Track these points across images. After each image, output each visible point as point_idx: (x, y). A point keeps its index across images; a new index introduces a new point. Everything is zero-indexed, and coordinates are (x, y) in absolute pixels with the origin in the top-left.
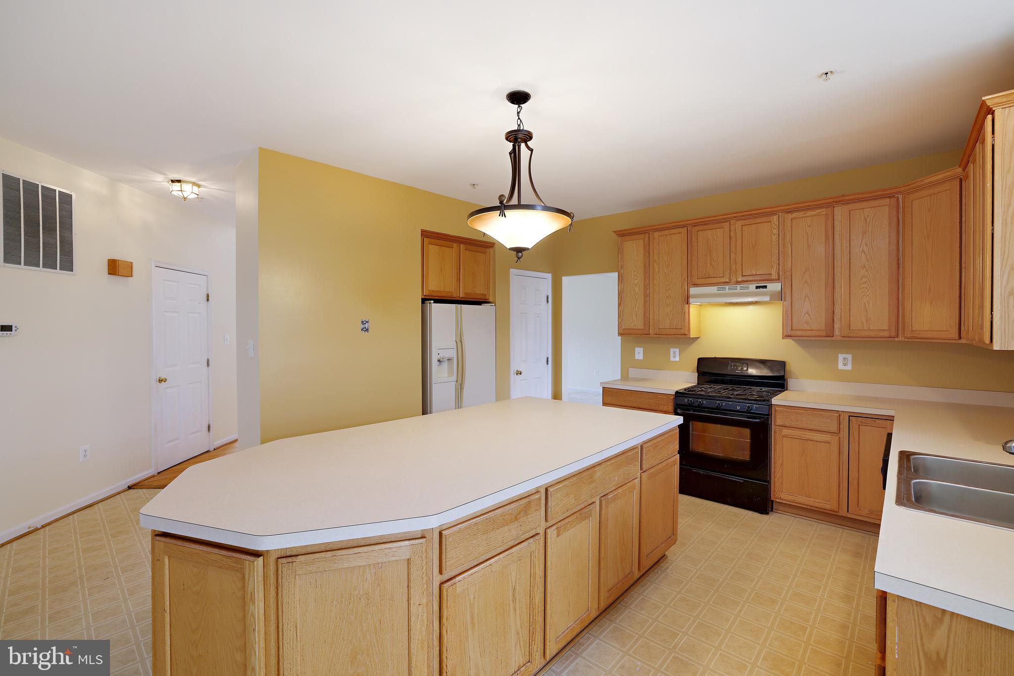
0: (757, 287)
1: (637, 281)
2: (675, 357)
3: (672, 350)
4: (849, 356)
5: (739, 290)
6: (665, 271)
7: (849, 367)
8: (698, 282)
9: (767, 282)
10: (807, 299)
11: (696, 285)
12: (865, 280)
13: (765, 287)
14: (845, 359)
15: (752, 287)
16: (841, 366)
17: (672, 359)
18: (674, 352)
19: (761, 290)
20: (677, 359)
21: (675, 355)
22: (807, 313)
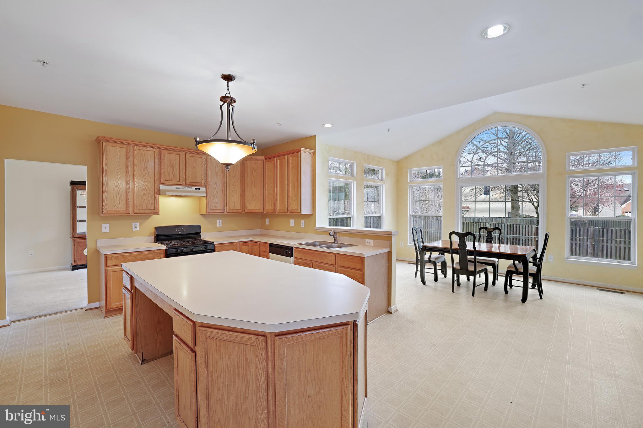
0: (195, 189)
1: (120, 176)
2: (136, 228)
3: (134, 224)
4: (221, 221)
5: (187, 189)
6: (143, 173)
7: (221, 226)
8: (166, 182)
9: (199, 186)
10: (215, 196)
11: (163, 184)
12: (234, 190)
13: (199, 189)
14: (220, 222)
15: (193, 188)
16: (218, 225)
17: (134, 230)
18: (136, 225)
19: (197, 190)
20: (138, 229)
21: (136, 226)
22: (216, 202)
